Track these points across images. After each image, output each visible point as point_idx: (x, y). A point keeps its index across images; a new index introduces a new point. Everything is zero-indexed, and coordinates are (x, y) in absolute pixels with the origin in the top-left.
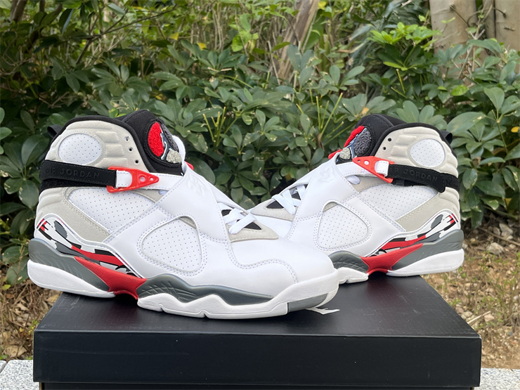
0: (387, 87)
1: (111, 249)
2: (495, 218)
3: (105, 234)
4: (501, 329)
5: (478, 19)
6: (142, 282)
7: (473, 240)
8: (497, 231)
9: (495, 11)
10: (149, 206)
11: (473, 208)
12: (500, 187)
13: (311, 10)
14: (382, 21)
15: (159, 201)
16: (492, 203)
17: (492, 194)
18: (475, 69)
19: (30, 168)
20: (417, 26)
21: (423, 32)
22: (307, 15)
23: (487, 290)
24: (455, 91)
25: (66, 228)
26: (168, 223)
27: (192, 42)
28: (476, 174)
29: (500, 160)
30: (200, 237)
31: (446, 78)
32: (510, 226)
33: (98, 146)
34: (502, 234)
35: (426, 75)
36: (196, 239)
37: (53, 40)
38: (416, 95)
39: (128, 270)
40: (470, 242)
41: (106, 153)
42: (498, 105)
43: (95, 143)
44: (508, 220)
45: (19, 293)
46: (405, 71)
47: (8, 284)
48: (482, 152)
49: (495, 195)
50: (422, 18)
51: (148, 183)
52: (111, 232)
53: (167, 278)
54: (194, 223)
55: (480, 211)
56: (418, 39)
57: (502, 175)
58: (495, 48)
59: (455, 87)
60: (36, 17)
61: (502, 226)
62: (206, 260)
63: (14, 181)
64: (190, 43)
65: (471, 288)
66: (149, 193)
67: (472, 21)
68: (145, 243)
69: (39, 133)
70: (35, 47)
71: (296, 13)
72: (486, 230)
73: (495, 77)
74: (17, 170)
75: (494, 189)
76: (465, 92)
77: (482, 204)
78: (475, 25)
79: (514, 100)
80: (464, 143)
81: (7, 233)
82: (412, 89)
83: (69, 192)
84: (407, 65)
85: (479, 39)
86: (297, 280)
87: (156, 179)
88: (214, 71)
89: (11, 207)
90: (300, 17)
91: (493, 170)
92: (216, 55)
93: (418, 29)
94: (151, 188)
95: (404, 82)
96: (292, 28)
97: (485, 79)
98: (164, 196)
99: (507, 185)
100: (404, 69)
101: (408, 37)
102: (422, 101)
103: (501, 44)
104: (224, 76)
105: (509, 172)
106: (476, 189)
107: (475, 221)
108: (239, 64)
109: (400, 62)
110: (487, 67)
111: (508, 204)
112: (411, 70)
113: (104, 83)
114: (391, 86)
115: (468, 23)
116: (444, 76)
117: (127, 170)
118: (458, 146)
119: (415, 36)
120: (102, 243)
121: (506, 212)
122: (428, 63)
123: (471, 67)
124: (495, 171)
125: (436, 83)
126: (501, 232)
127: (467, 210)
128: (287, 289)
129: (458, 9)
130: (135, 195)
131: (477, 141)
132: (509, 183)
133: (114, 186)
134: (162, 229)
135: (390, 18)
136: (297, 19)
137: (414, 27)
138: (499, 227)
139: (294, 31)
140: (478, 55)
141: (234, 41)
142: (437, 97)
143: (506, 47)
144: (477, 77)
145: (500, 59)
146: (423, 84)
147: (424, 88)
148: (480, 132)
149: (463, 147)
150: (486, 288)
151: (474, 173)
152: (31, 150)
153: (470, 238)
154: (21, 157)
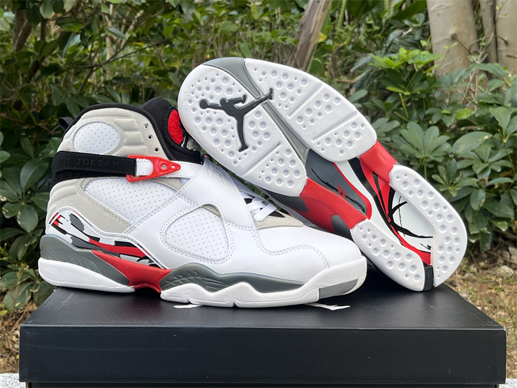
0: (390, 111)
1: (132, 240)
2: (503, 242)
3: (126, 225)
5: (479, 46)
6: (166, 273)
7: (482, 264)
8: (507, 255)
9: (496, 38)
10: (170, 195)
11: (482, 229)
12: (509, 208)
13: (312, 40)
14: (384, 51)
15: (182, 189)
16: (502, 225)
17: (500, 216)
18: (478, 94)
19: (29, 193)
20: (419, 50)
21: (425, 57)
22: (308, 45)
23: (499, 313)
24: (460, 114)
25: (83, 221)
26: (191, 212)
28: (484, 195)
29: (508, 180)
30: (225, 225)
31: (449, 103)
33: (116, 135)
34: (512, 257)
35: (429, 99)
36: (221, 227)
38: (420, 120)
39: (151, 261)
40: (479, 266)
41: (125, 141)
42: (504, 125)
43: (113, 131)
45: (16, 320)
46: (407, 96)
47: (6, 309)
48: (489, 172)
49: (504, 216)
50: (424, 43)
51: (169, 171)
52: (132, 222)
53: (193, 267)
54: (218, 211)
55: (489, 233)
56: (420, 63)
57: (511, 197)
58: (499, 72)
59: (459, 111)
61: (511, 249)
62: (233, 248)
63: (12, 205)
66: (170, 181)
67: (473, 49)
68: (169, 232)
69: (39, 158)
71: (297, 42)
72: (495, 254)
73: (500, 100)
74: (16, 194)
75: (503, 210)
76: (469, 115)
77: (490, 225)
78: (476, 53)
80: (470, 164)
81: (5, 258)
82: (415, 113)
83: (85, 183)
84: (410, 90)
85: (482, 63)
86: (328, 265)
87: (178, 167)
89: (9, 233)
90: (301, 46)
91: (501, 191)
93: (420, 54)
94: (172, 176)
95: (407, 107)
96: (293, 57)
97: (490, 102)
98: (186, 184)
99: (515, 208)
100: (407, 93)
101: (410, 62)
102: (426, 125)
103: (505, 68)
106: (484, 212)
107: (484, 243)
109: (403, 87)
110: (491, 90)
112: (414, 95)
114: (394, 111)
115: (469, 51)
116: (447, 101)
117: (147, 158)
118: (464, 167)
119: (417, 60)
120: (123, 234)
121: (515, 235)
122: (431, 87)
123: (474, 93)
124: (503, 193)
125: (440, 108)
126: (511, 255)
127: (475, 232)
128: (318, 275)
129: (459, 37)
130: (155, 184)
131: (483, 162)
133: (134, 175)
134: (185, 218)
135: (392, 47)
136: (299, 48)
137: (416, 52)
138: (508, 251)
139: (296, 60)
140: (481, 81)
142: (441, 120)
143: (510, 72)
144: (480, 101)
145: (503, 82)
146: (427, 109)
147: (427, 112)
148: (486, 154)
149: (470, 168)
150: (497, 312)
151: (482, 194)
152: (30, 175)
153: (479, 261)
154: (19, 182)
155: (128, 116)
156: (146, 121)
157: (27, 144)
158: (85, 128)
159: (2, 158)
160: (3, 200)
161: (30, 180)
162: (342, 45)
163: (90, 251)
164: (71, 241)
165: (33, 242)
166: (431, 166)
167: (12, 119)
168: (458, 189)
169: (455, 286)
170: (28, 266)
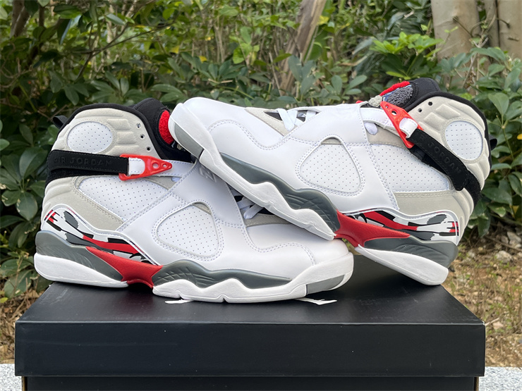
1: (125, 237)
2: (502, 227)
3: (118, 223)
4: (511, 337)
5: (481, 29)
6: (158, 269)
7: (481, 249)
8: (505, 240)
9: (498, 21)
10: (162, 194)
11: (480, 215)
12: (507, 194)
13: (313, 23)
14: (385, 34)
15: (173, 187)
16: (500, 211)
17: (499, 201)
18: (479, 78)
19: (28, 180)
20: (419, 35)
21: (425, 41)
22: (308, 28)
23: (496, 298)
26: (183, 210)
27: (193, 55)
29: (507, 166)
30: (216, 223)
31: (449, 87)
32: (519, 234)
33: (109, 135)
34: (510, 242)
36: (211, 224)
37: (53, 55)
39: (143, 258)
40: (478, 251)
41: (118, 140)
42: (502, 110)
43: (106, 131)
44: (516, 229)
45: (17, 307)
46: (408, 80)
47: (6, 296)
49: (502, 202)
50: (424, 27)
51: (161, 170)
52: (125, 220)
53: (183, 264)
54: (208, 209)
55: (487, 218)
56: (421, 48)
57: (509, 183)
58: (500, 56)
60: (35, 32)
61: (510, 234)
62: (223, 245)
63: (11, 193)
64: (191, 56)
65: (480, 296)
66: (162, 180)
67: (475, 32)
68: (160, 230)
69: (38, 146)
70: (35, 63)
71: (297, 25)
72: (494, 239)
73: (500, 84)
74: (15, 182)
75: (501, 196)
77: (489, 211)
78: (478, 36)
79: (519, 105)
81: (5, 246)
83: (79, 181)
84: (410, 74)
85: (483, 47)
86: (315, 262)
87: (170, 166)
88: (215, 83)
89: (10, 220)
90: (302, 30)
91: (499, 177)
92: (217, 68)
93: (420, 38)
94: (164, 175)
96: (294, 41)
97: (489, 87)
98: (178, 183)
99: (514, 193)
100: (407, 78)
101: (411, 46)
103: (505, 53)
104: (224, 87)
105: (515, 179)
107: (482, 229)
108: (240, 76)
109: (403, 71)
110: (491, 74)
111: (515, 212)
113: (104, 96)
115: (471, 34)
116: (448, 85)
117: (139, 157)
119: (418, 45)
120: (116, 231)
121: (514, 220)
122: (432, 71)
123: (475, 76)
124: (501, 178)
126: (509, 240)
127: (473, 218)
128: (305, 271)
129: (461, 20)
130: (147, 183)
132: (516, 189)
133: (127, 173)
134: (177, 215)
135: (393, 30)
136: (299, 31)
137: (417, 36)
138: (507, 236)
139: (296, 44)
140: (482, 64)
141: (235, 53)
143: (511, 56)
144: (481, 85)
145: (504, 67)
150: (494, 297)
152: (30, 162)
153: (477, 247)
154: (18, 170)
155: (120, 116)
156: (138, 121)
157: (26, 131)
158: (79, 128)
159: (2, 146)
160: (2, 188)
161: (29, 167)
162: (344, 27)
163: (84, 247)
164: (65, 238)
165: (33, 230)
167: (10, 105)
169: (453, 271)
170: (28, 254)
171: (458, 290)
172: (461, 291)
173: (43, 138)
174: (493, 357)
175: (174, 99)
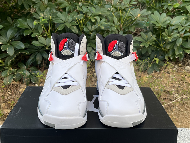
0: (148, 4)
2: (188, 56)
4: (189, 101)
7: (180, 65)
8: (189, 61)
11: (180, 53)
16: (188, 51)
17: (187, 48)
19: (11, 41)
24: (175, 6)
28: (182, 40)
38: (160, 7)
40: (179, 65)
47: (4, 85)
48: (184, 31)
49: (189, 48)
55: (183, 54)
59: (174, 4)
63: (4, 45)
65: (179, 84)
69: (14, 26)
72: (185, 61)
74: (6, 41)
75: (189, 46)
76: (178, 6)
77: (183, 51)
80: (177, 27)
81: (3, 65)
82: (158, 5)
89: (4, 55)
97: (187, 1)
102: (161, 10)
104: (84, 1)
106: (182, 46)
107: (181, 58)
113: (38, 6)
114: (150, 4)
118: (175, 29)
124: (189, 38)
125: (167, 2)
127: (178, 54)
131: (182, 26)
142: (168, 8)
147: (162, 4)
148: (184, 23)
149: (177, 29)
150: (184, 84)
151: (181, 40)
152: (11, 33)
153: (179, 64)
154: (7, 36)
157: (10, 19)
160: (1, 44)
161: (11, 36)
165: (13, 59)
166: (162, 28)
168: (172, 38)
169: (169, 74)
170: (12, 68)
171: (171, 81)
172: (172, 82)
173: (16, 23)
174: (182, 109)
175: (65, 6)
